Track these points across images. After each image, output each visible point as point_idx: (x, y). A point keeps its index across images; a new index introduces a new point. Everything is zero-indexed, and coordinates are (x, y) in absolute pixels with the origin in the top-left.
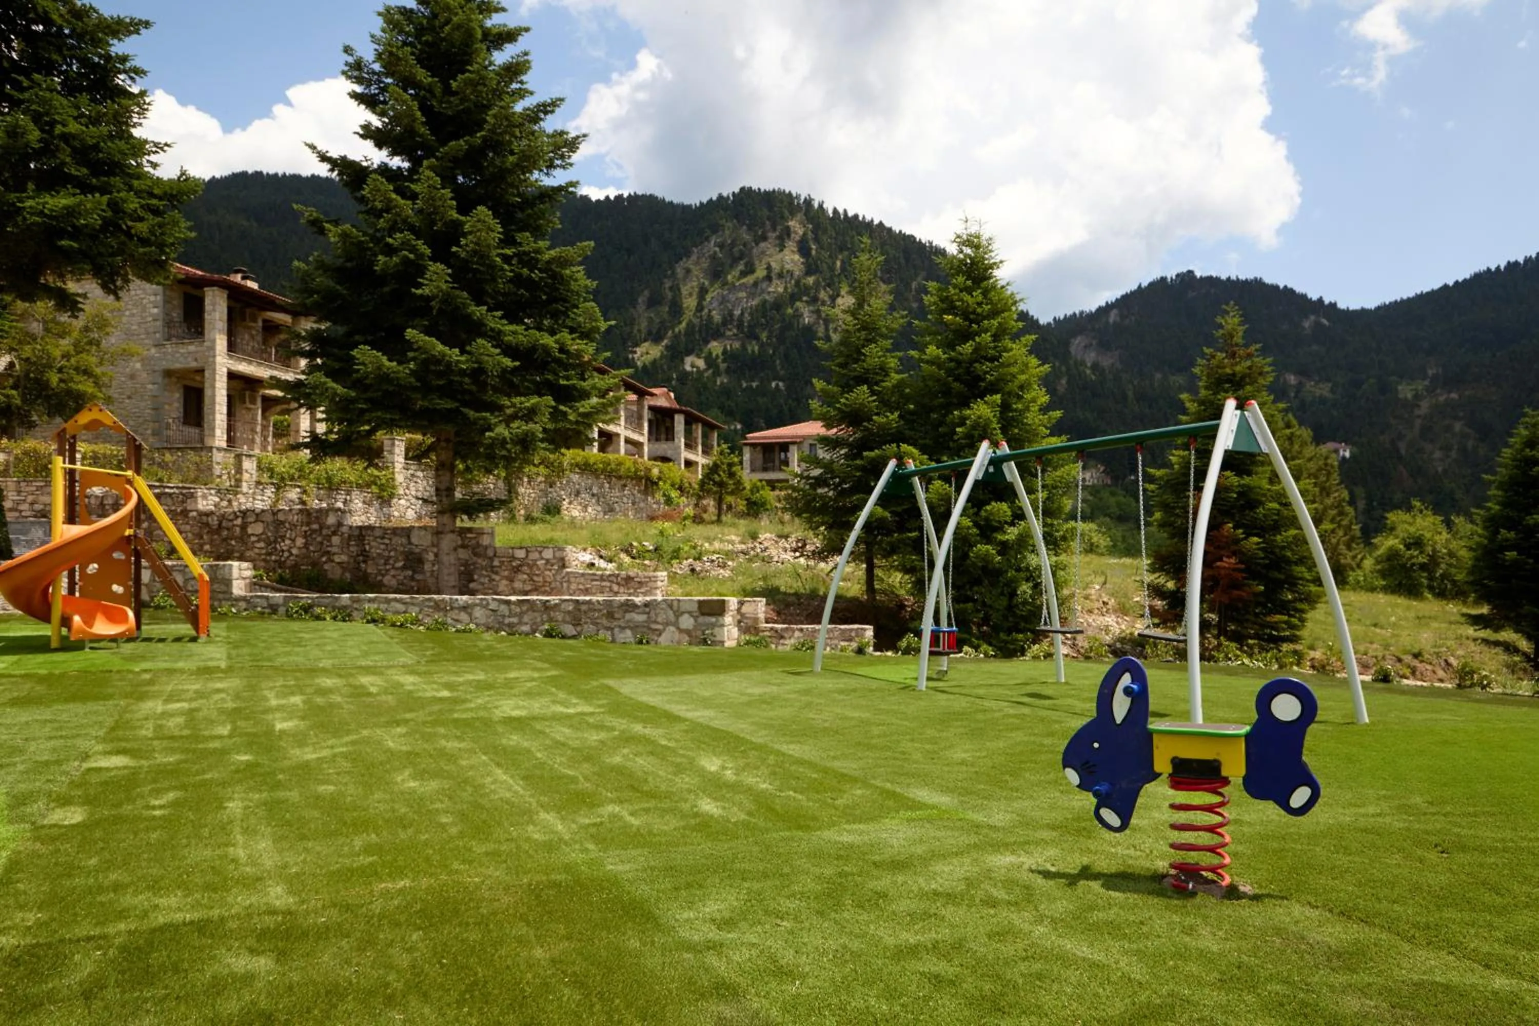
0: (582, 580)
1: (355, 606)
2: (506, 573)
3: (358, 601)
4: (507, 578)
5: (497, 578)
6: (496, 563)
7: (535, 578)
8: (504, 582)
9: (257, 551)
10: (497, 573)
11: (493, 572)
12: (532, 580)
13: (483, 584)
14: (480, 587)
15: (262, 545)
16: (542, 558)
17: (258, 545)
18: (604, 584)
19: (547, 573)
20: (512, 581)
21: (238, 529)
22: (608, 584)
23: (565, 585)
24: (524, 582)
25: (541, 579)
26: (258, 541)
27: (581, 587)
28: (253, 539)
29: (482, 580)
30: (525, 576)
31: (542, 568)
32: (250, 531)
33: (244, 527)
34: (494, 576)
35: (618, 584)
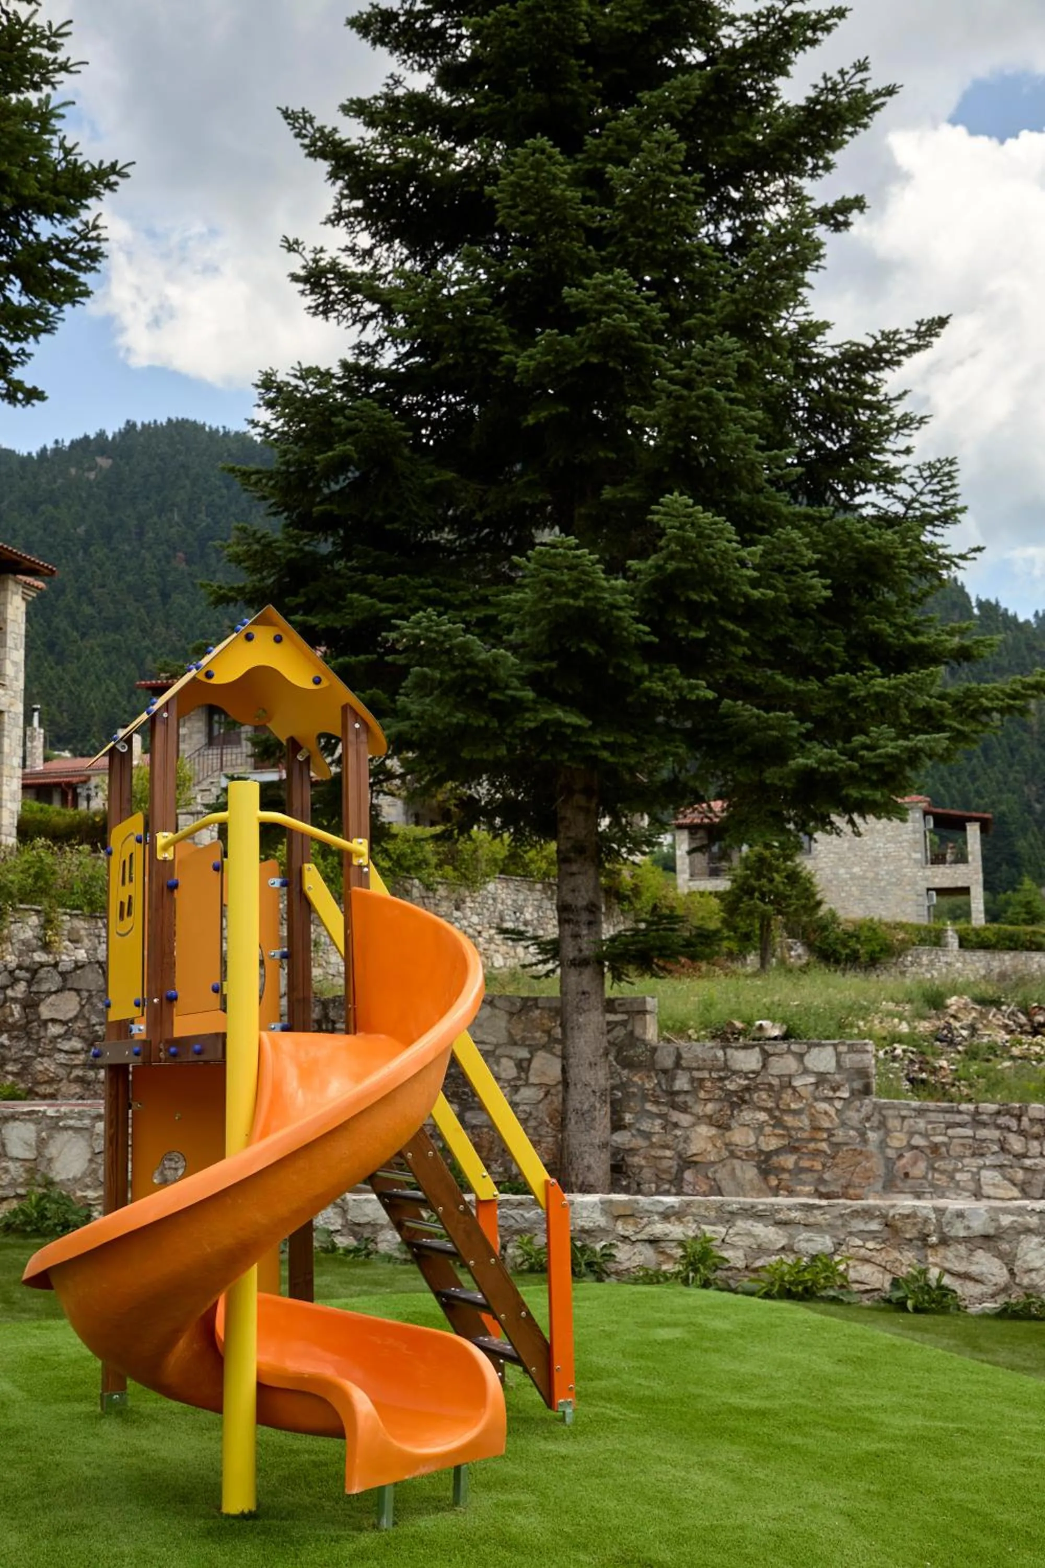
0: (921, 1124)
1: (620, 1228)
2: (710, 1108)
3: (628, 1215)
4: (710, 1120)
5: (685, 1119)
6: (682, 1083)
7: (789, 1120)
8: (704, 1130)
9: (62, 1058)
10: (684, 1109)
11: (674, 1106)
12: (779, 1123)
13: (647, 1135)
14: (640, 1142)
15: (76, 1044)
16: (806, 1071)
17: (66, 1046)
18: (983, 1133)
19: (823, 1106)
20: (724, 1127)
21: (17, 1009)
22: (996, 1134)
23: (872, 1136)
24: (759, 1129)
25: (805, 1121)
26: (66, 1036)
27: (918, 1141)
28: (55, 1030)
29: (645, 1126)
30: (763, 1116)
31: (804, 1092)
32: (45, 1012)
33: (30, 1004)
34: (676, 1116)
35: (1021, 1132)
